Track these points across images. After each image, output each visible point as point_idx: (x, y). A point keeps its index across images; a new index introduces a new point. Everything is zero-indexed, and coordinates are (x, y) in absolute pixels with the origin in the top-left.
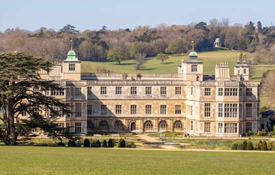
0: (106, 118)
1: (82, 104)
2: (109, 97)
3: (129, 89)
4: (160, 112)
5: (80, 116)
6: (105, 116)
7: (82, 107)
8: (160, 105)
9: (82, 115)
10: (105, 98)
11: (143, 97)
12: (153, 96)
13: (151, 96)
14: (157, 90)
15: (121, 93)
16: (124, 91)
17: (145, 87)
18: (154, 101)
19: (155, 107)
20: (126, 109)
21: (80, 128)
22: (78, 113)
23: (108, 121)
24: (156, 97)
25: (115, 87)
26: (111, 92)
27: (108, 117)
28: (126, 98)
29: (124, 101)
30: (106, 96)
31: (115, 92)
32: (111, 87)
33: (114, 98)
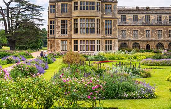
0: (126, 41)
1: (113, 21)
2: (128, 23)
3: (143, 17)
4: (169, 36)
5: (111, 33)
6: (125, 39)
7: (112, 24)
8: (168, 30)
9: (112, 32)
10: (125, 24)
11: (155, 23)
12: (163, 23)
13: (161, 23)
14: (166, 18)
15: (137, 21)
16: (140, 18)
17: (156, 15)
18: (164, 27)
19: (164, 31)
20: (142, 34)
21: (111, 45)
22: (108, 30)
23: (127, 43)
24: (165, 23)
25: (132, 15)
26: (130, 19)
27: (127, 40)
28: (141, 25)
29: (140, 27)
30: (126, 23)
31: (133, 20)
32: (130, 15)
33: (132, 25)
